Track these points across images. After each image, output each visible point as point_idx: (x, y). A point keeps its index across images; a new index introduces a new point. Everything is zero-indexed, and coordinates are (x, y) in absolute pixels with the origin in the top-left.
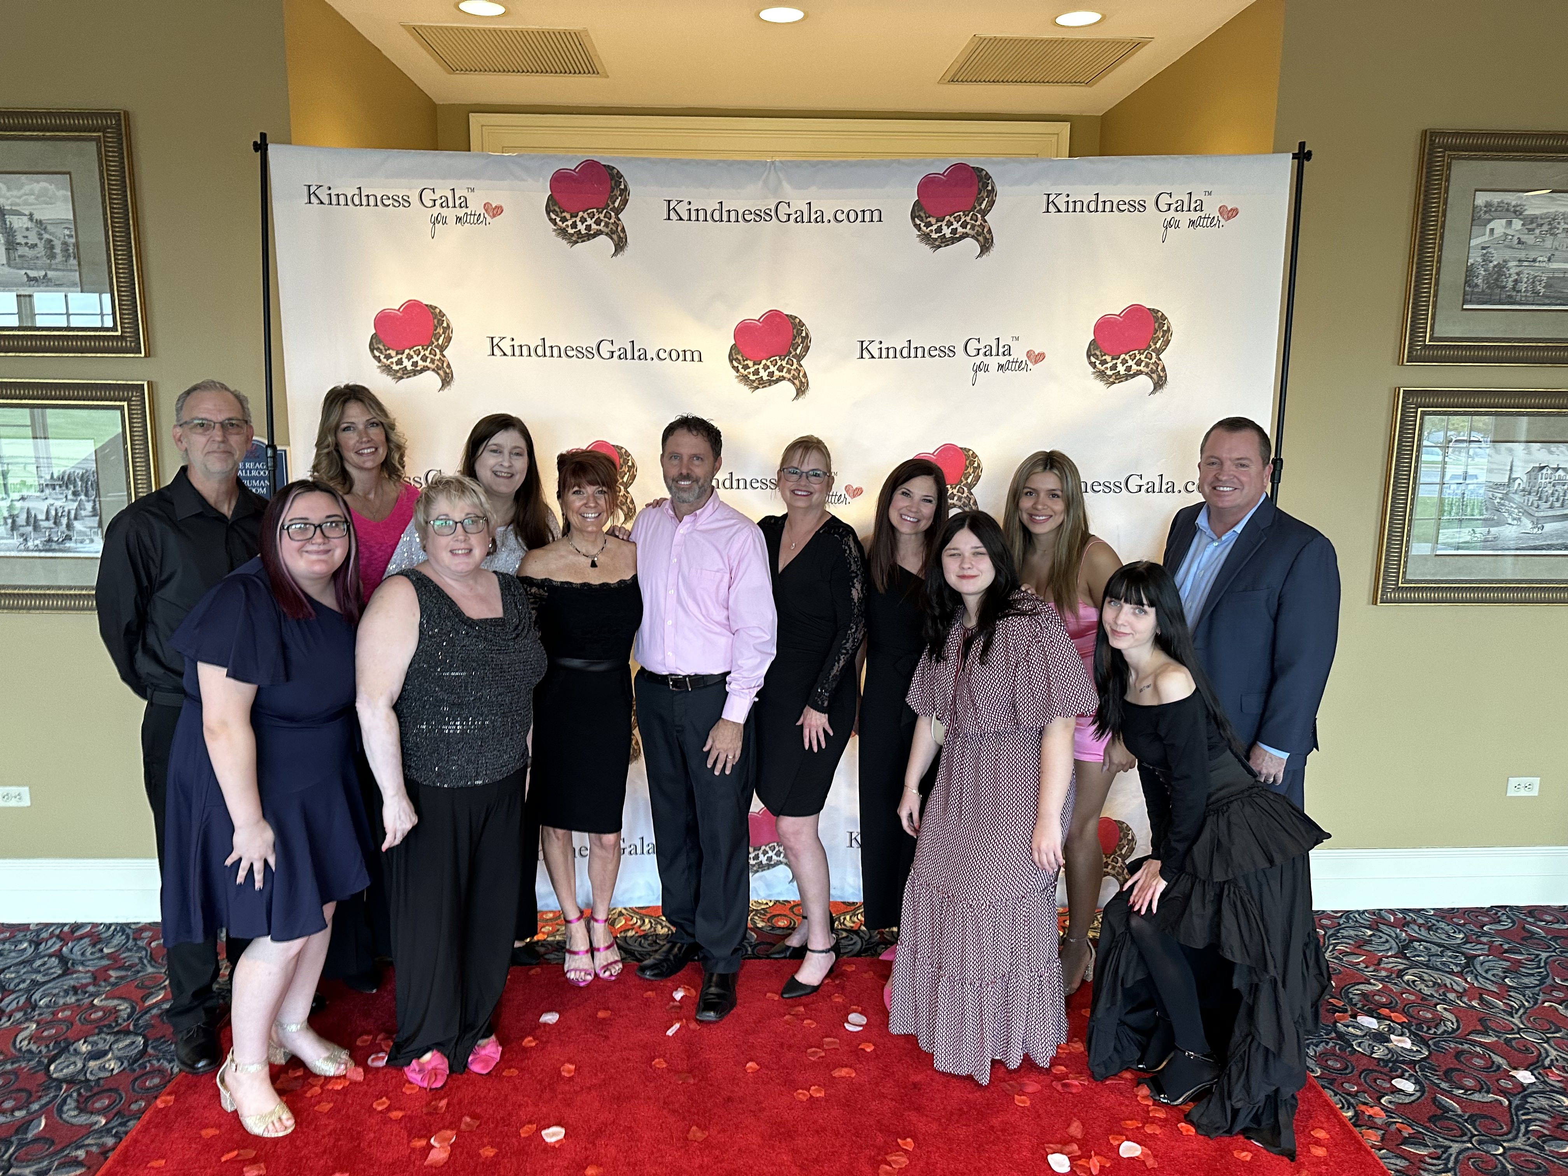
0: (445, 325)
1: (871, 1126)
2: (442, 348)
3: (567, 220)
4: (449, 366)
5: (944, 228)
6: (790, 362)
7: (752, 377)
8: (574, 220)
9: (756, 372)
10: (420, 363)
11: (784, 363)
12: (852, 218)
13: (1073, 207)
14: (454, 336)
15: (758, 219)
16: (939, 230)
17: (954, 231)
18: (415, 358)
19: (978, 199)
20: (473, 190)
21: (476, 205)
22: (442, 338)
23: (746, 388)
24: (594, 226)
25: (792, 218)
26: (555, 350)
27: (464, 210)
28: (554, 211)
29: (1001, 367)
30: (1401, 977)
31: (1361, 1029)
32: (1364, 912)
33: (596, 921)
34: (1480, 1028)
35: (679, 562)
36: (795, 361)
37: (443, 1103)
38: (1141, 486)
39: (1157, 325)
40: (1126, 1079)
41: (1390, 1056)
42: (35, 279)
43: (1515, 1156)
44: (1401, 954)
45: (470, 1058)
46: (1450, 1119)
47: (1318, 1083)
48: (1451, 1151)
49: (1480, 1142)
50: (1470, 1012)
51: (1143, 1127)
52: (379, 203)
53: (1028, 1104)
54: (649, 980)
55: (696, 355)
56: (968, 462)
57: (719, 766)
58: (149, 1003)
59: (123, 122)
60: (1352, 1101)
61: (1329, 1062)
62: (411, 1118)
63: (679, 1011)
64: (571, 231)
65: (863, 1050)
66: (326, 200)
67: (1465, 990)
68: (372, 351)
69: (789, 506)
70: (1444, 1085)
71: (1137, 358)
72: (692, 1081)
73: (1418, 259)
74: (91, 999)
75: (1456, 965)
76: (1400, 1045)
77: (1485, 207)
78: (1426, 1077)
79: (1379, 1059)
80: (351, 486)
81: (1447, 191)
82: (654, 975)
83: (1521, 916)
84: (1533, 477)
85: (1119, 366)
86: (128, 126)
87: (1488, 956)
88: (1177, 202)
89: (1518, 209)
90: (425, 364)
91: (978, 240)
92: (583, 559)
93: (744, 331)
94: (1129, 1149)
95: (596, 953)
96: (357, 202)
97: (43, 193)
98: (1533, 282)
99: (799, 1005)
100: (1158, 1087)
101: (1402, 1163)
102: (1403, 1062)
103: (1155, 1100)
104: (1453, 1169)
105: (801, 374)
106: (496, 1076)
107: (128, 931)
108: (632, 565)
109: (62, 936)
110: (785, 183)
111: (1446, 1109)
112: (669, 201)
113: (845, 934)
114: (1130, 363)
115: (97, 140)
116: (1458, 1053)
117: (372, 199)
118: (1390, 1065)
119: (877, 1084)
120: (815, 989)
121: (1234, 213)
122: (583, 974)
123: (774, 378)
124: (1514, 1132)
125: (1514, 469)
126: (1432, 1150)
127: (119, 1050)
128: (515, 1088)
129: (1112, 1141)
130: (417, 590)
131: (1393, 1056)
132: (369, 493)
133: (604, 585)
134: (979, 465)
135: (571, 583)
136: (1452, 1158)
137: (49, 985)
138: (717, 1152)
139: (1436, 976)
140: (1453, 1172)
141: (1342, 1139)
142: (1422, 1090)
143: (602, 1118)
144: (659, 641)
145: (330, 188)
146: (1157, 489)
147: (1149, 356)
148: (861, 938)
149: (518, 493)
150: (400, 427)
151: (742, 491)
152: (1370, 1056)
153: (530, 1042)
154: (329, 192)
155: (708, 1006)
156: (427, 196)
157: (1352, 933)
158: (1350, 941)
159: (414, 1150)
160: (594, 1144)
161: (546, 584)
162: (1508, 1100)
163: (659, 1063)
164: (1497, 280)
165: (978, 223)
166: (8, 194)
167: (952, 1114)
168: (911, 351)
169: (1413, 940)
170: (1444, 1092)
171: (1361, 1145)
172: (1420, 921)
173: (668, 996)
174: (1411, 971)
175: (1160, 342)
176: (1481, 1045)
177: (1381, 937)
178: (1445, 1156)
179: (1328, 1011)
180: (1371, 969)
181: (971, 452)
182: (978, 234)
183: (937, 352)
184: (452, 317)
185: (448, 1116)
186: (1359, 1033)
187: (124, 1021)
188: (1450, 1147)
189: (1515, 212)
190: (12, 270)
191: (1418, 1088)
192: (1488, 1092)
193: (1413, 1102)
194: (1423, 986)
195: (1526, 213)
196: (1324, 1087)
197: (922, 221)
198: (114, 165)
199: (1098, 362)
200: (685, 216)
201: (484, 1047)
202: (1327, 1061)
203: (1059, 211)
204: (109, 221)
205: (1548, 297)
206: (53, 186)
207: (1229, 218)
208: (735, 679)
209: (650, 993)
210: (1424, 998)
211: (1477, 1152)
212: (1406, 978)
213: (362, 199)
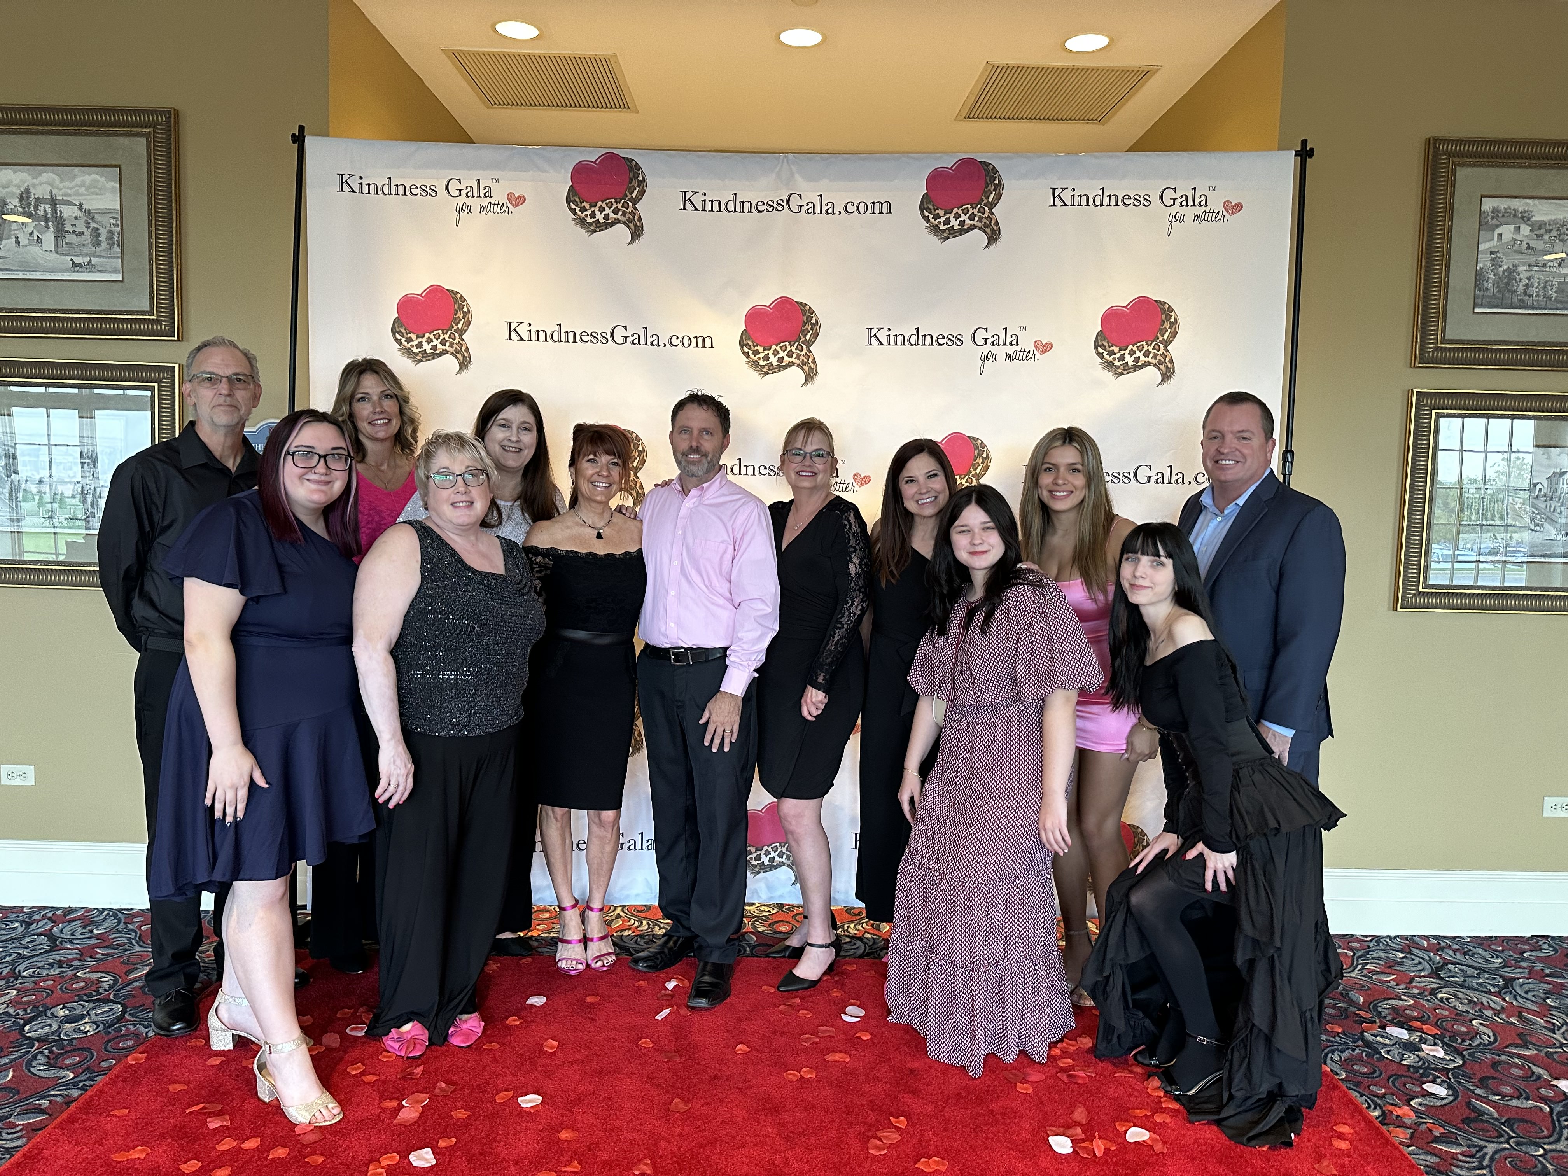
0: (465, 309)
1: (863, 1105)
2: (461, 332)
3: (586, 210)
4: (467, 350)
5: (952, 220)
6: (800, 347)
7: (762, 363)
8: (593, 209)
9: (766, 358)
10: (440, 346)
11: (793, 349)
12: (862, 210)
13: (1079, 200)
14: (473, 321)
15: (770, 209)
16: (947, 221)
17: (962, 223)
18: (435, 342)
19: (985, 192)
20: (497, 181)
21: (499, 195)
22: (461, 323)
23: (756, 373)
24: (612, 215)
25: (804, 209)
26: (571, 335)
27: (488, 200)
28: (574, 202)
29: (1009, 356)
30: (1435, 995)
31: (1390, 1039)
32: (1395, 937)
33: (591, 909)
34: (1519, 1042)
35: (684, 534)
36: (804, 346)
37: (419, 1070)
38: (1150, 477)
39: (1164, 317)
40: (1136, 1073)
41: (1420, 1063)
42: (80, 265)
43: (1557, 1158)
44: (1435, 973)
45: (451, 1030)
46: (1486, 1121)
47: (1343, 1086)
48: (1485, 1150)
49: (1518, 1144)
50: (1508, 1027)
51: (1153, 1115)
52: (407, 192)
53: (1030, 1091)
54: (640, 971)
55: (708, 341)
56: (976, 452)
57: (717, 742)
58: (132, 976)
59: (173, 119)
60: (1379, 1101)
61: (1355, 1067)
62: (384, 1082)
63: (670, 999)
64: (589, 220)
65: (859, 1038)
66: (357, 188)
67: (1503, 1008)
68: (394, 334)
69: (795, 488)
70: (1478, 1091)
71: (1145, 349)
72: (678, 1060)
73: (1427, 262)
74: (75, 972)
75: (1494, 986)
76: (1432, 1053)
77: (1492, 212)
78: (1460, 1083)
79: (1409, 1066)
80: (364, 456)
81: (1453, 196)
82: (646, 967)
83: (1564, 945)
84: (1554, 483)
85: (1127, 357)
86: (177, 123)
87: (1528, 979)
88: (1182, 197)
89: (1526, 215)
90: (444, 347)
91: (985, 232)
92: (589, 530)
93: (755, 317)
94: (1136, 1134)
95: (590, 944)
96: (386, 191)
97: (94, 185)
98: (1545, 287)
99: (796, 997)
100: (1169, 1078)
101: (1431, 1159)
102: (1435, 1069)
103: (1166, 1092)
104: (1487, 1166)
105: (810, 360)
106: (476, 1049)
107: (120, 916)
108: (636, 537)
109: (54, 918)
110: (797, 176)
111: (1481, 1113)
112: (685, 192)
113: (848, 940)
114: (1138, 354)
115: (147, 136)
116: (1495, 1063)
117: (401, 188)
118: (1421, 1071)
119: (872, 1069)
120: (813, 984)
121: (1238, 207)
122: (574, 962)
123: (784, 364)
124: (1555, 1136)
125: (1534, 473)
126: (1465, 1149)
127: (96, 1015)
128: (495, 1060)
129: (1118, 1128)
130: (419, 536)
131: (1424, 1063)
132: (382, 465)
133: (610, 556)
134: (988, 455)
135: (576, 552)
136: (1488, 1157)
137: (34, 959)
138: (699, 1123)
139: (1471, 995)
140: (1488, 1170)
141: (1368, 1134)
142: (1456, 1095)
143: (582, 1088)
144: (662, 609)
145: (361, 178)
146: (1166, 480)
147: (1157, 347)
148: (865, 943)
149: (527, 467)
150: (414, 401)
151: (750, 477)
152: (1400, 1063)
153: (514, 1020)
154: (361, 181)
155: (700, 994)
156: (454, 187)
157: (1383, 955)
158: (1381, 962)
159: (384, 1110)
160: (571, 1111)
161: (551, 553)
162: (1549, 1107)
163: (645, 1043)
164: (1507, 284)
165: (986, 215)
166: (61, 186)
167: (949, 1097)
168: (919, 339)
169: (1447, 963)
170: (1479, 1097)
171: (1387, 1140)
172: (1456, 947)
173: (660, 985)
174: (1444, 990)
175: (1167, 333)
176: (1519, 1056)
177: (1413, 960)
178: (1479, 1155)
179: (1356, 1022)
180: (1402, 986)
181: (979, 442)
182: (986, 226)
183: (945, 341)
184: (473, 303)
185: (423, 1082)
186: (1388, 1042)
187: (105, 990)
188: (1486, 1147)
189: (1522, 218)
190: (58, 256)
191: (1451, 1092)
192: (1527, 1099)
193: (1445, 1105)
194: (1458, 1004)
195: (1534, 219)
196: (1349, 1089)
197: (930, 213)
198: (161, 161)
199: (1105, 353)
200: (700, 207)
201: (466, 1021)
202: (1352, 1066)
203: (1065, 205)
204: (153, 211)
205: (1561, 302)
206: (103, 178)
207: (1233, 213)
208: (735, 651)
209: (642, 982)
210: (1459, 1014)
211: (1515, 1152)
212: (1440, 996)
213: (392, 188)
